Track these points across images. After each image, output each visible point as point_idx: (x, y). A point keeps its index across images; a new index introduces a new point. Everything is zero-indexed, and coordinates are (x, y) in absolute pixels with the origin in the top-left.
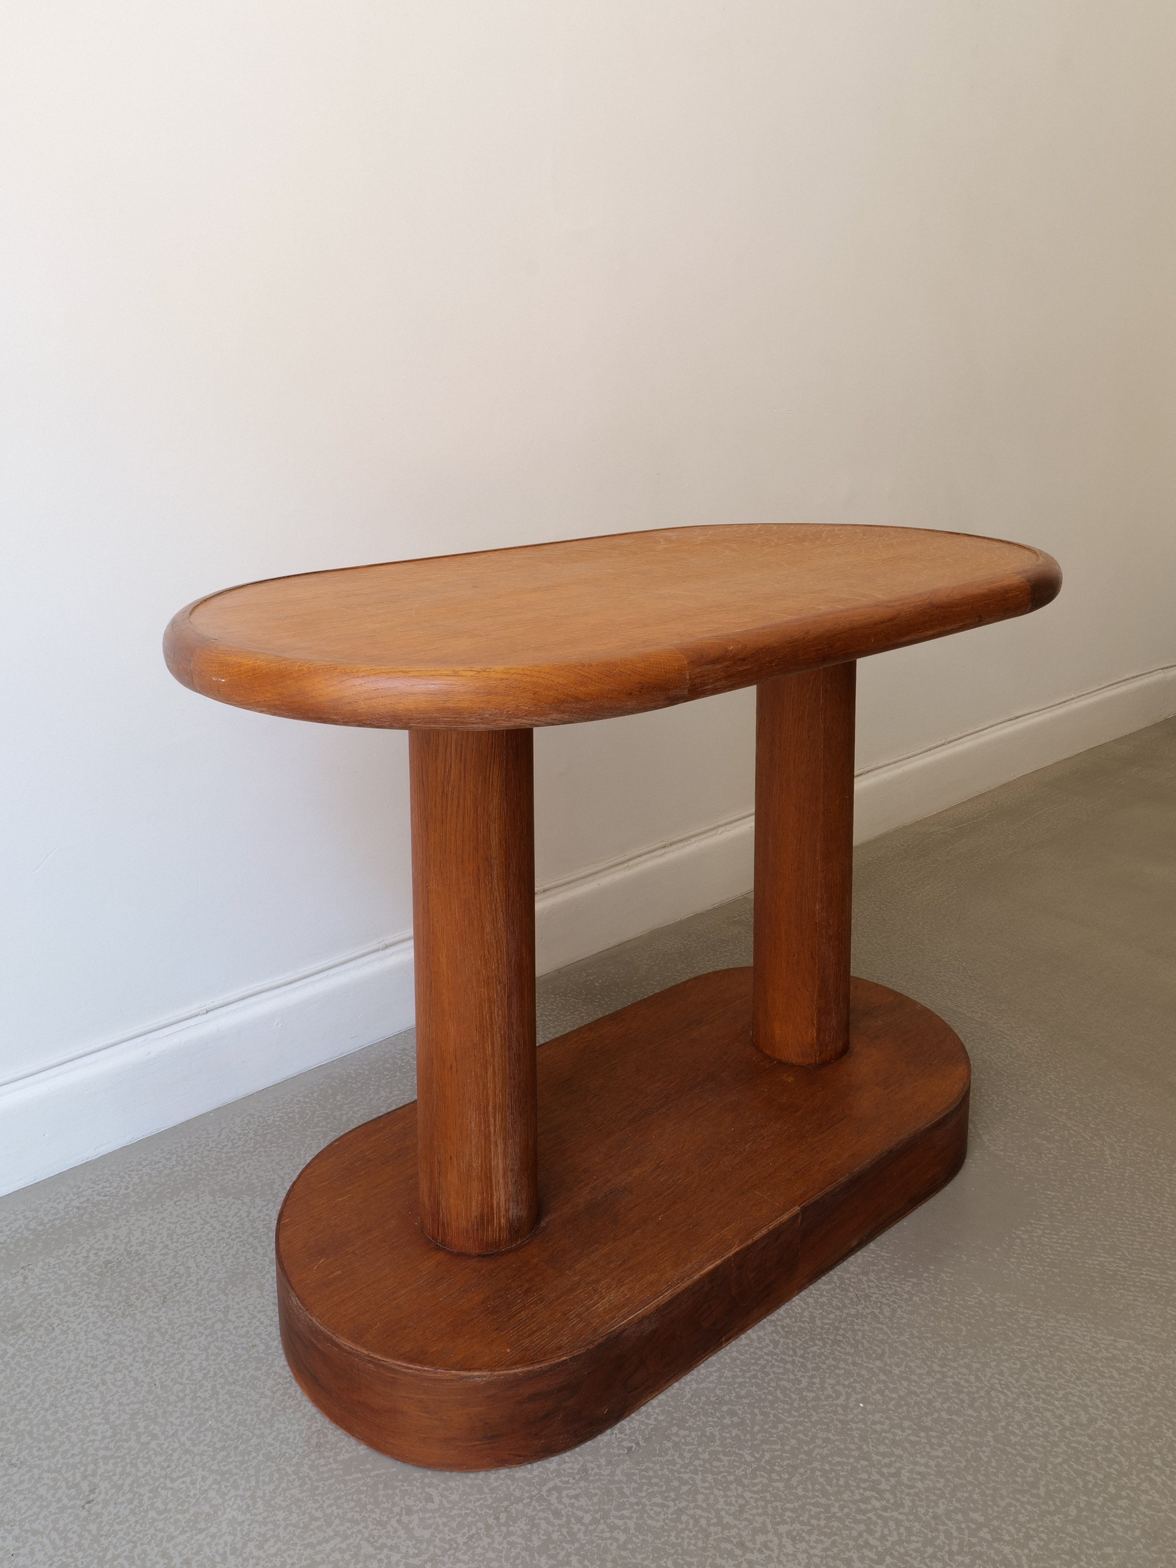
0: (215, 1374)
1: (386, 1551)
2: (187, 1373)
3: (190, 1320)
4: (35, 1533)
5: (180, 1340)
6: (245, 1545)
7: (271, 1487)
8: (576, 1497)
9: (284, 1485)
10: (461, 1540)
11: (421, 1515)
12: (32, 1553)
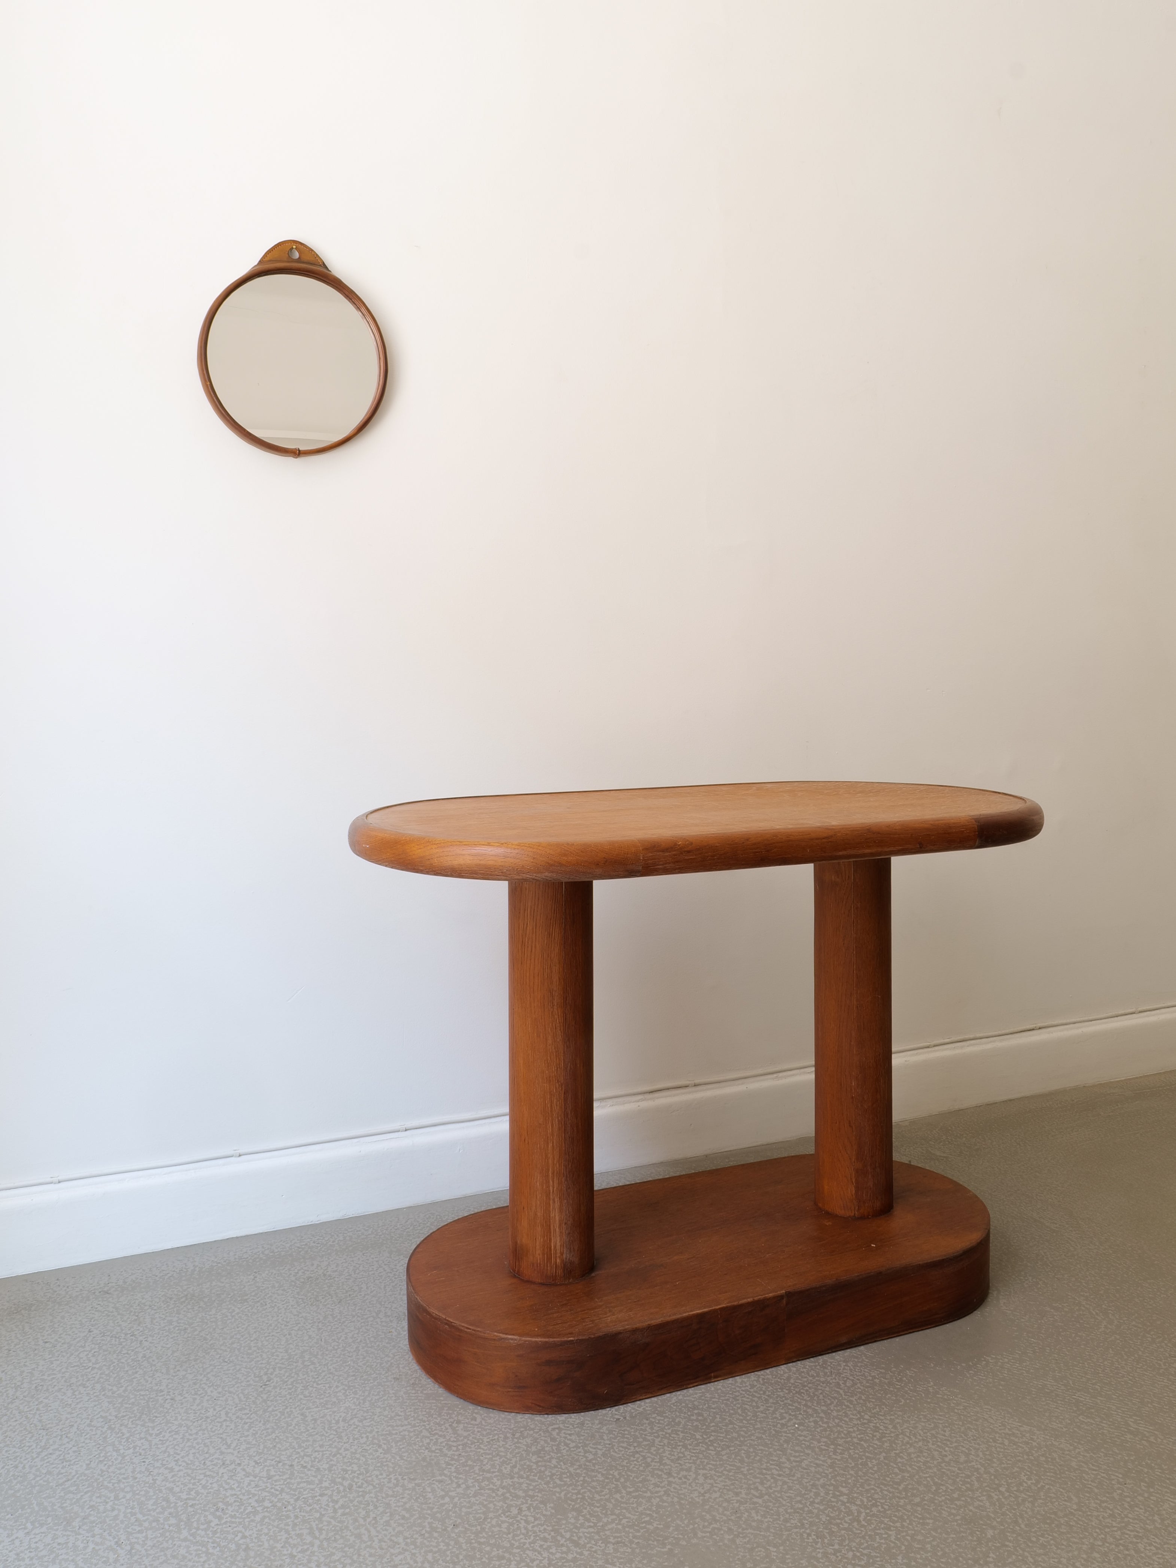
0: (361, 1341)
1: (437, 1436)
2: (343, 1338)
3: (354, 1313)
4: (230, 1392)
5: (344, 1322)
6: (352, 1419)
7: (377, 1397)
8: (570, 1435)
9: (385, 1398)
10: (485, 1440)
11: (466, 1425)
12: (227, 1400)
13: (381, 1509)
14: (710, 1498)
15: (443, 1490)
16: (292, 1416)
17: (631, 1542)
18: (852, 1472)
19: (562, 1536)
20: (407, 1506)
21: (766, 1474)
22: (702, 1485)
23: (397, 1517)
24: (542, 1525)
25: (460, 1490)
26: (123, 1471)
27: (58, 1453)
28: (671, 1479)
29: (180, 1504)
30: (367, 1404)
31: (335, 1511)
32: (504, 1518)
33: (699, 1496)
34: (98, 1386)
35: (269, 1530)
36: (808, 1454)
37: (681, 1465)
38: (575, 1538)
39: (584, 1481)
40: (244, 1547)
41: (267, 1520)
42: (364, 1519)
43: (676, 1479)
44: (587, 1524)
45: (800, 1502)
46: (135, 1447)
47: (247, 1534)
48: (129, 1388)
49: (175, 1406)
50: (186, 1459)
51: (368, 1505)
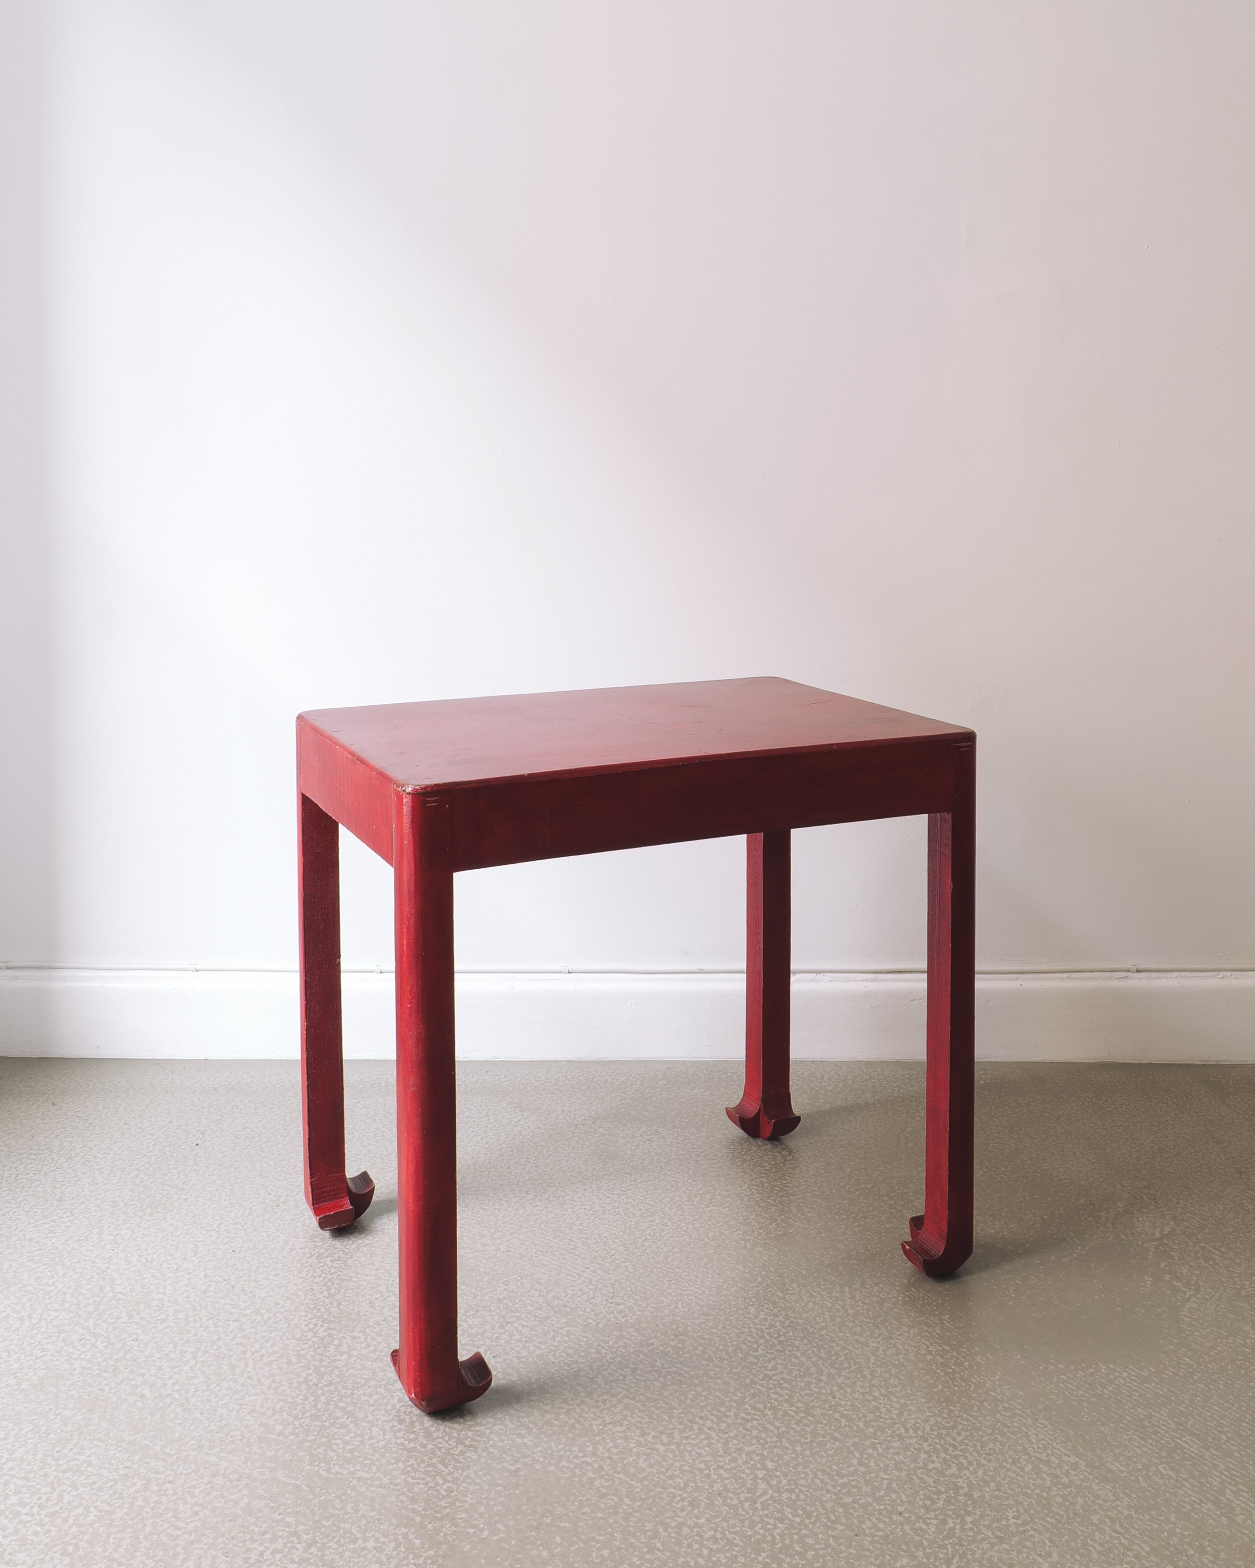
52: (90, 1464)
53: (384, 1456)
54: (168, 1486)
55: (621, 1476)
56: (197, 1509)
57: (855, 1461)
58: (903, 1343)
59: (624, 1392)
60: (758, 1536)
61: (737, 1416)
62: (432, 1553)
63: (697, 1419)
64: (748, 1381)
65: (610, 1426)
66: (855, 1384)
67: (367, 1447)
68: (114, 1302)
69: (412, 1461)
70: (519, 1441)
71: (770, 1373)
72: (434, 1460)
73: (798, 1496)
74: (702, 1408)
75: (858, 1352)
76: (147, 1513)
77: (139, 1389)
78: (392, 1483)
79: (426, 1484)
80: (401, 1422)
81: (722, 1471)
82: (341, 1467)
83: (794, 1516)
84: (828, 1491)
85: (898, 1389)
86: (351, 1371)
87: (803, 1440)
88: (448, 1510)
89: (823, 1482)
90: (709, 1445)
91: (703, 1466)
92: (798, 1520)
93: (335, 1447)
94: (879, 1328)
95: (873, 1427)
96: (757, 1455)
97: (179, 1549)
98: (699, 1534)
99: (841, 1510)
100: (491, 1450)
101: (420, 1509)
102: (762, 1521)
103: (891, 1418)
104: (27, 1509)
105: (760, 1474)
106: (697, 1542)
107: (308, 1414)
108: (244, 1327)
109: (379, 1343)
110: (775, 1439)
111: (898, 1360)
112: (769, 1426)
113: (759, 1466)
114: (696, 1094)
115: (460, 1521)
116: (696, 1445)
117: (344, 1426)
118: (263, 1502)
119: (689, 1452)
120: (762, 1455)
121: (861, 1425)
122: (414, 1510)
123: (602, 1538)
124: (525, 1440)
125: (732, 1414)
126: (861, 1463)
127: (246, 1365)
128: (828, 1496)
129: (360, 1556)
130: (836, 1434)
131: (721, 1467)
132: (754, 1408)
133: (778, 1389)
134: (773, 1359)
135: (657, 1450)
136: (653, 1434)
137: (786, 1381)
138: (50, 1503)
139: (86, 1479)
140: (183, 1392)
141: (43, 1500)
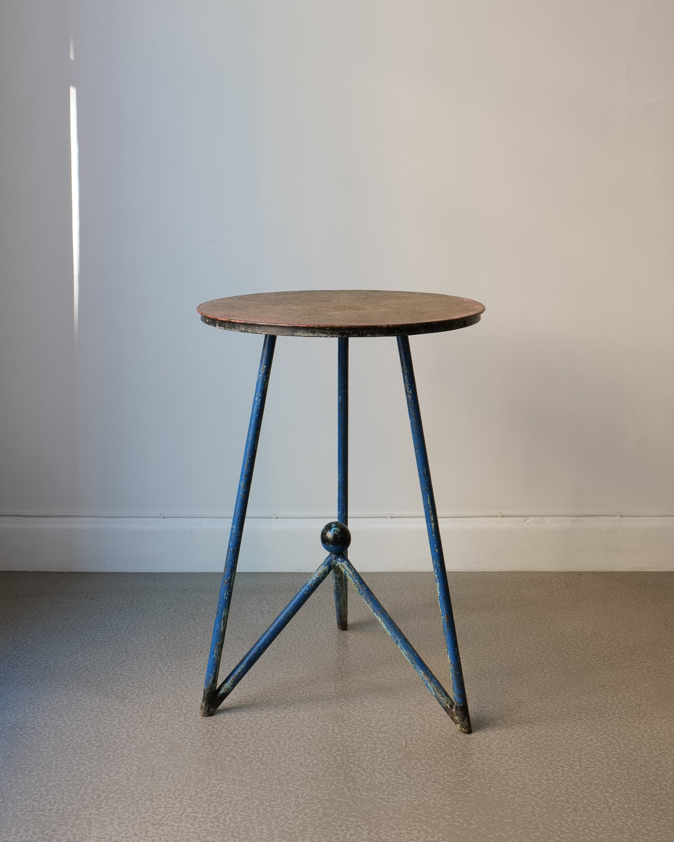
13: (297, 732)
14: (511, 773)
15: (339, 730)
16: (266, 674)
17: (445, 783)
18: (623, 782)
19: (402, 770)
20: (314, 734)
21: (559, 769)
22: (510, 765)
23: (305, 738)
24: (391, 762)
25: (350, 733)
26: (160, 682)
27: (129, 666)
28: (490, 757)
29: (185, 704)
30: (315, 677)
31: (270, 727)
32: (370, 753)
33: (504, 770)
34: (162, 638)
35: (229, 727)
36: (597, 765)
37: (502, 751)
38: (410, 773)
39: (431, 746)
40: (211, 732)
41: (229, 722)
42: (285, 735)
43: (494, 758)
44: (421, 768)
45: (574, 789)
46: (171, 672)
47: (215, 727)
48: (179, 642)
49: (201, 655)
50: (197, 683)
51: (291, 728)
52: (223, 792)
53: (389, 787)
54: (272, 803)
55: (528, 796)
56: (296, 814)
57: (658, 788)
58: (660, 727)
59: (510, 754)
60: (619, 826)
61: (580, 765)
62: (440, 835)
63: (559, 767)
64: (579, 747)
65: (510, 771)
66: (641, 748)
67: (376, 782)
68: (189, 708)
69: (406, 790)
70: (462, 779)
71: (590, 743)
72: (418, 789)
73: (633, 805)
74: (559, 761)
75: (635, 732)
76: (270, 817)
77: (230, 754)
78: (401, 801)
79: (420, 801)
80: (390, 769)
81: (584, 794)
82: (366, 792)
83: (635, 815)
84: (649, 803)
85: (667, 751)
86: (347, 743)
87: (624, 778)
88: (439, 814)
89: (644, 798)
90: (571, 780)
91: (572, 791)
92: (638, 817)
93: (359, 783)
94: (643, 719)
95: (661, 770)
96: (601, 785)
97: (297, 834)
98: (585, 825)
99: (661, 813)
100: (448, 783)
101: (423, 813)
102: (618, 818)
103: (669, 766)
104: (200, 815)
105: (607, 795)
106: (586, 829)
107: (334, 766)
108: (273, 720)
109: (356, 729)
110: (607, 777)
111: (661, 736)
112: (601, 771)
113: (604, 791)
114: (479, 591)
115: (448, 819)
116: (564, 780)
117: (357, 772)
118: (332, 811)
119: (562, 784)
120: (604, 785)
121: (654, 770)
122: (419, 814)
123: (532, 827)
124: (465, 778)
125: (577, 764)
126: (661, 788)
127: (285, 741)
128: (650, 805)
129: (400, 837)
130: (641, 774)
131: (584, 791)
132: (589, 761)
133: (598, 752)
134: (588, 736)
135: (543, 783)
136: (536, 775)
137: (601, 747)
138: (211, 812)
139: (225, 799)
140: (256, 755)
141: (207, 810)
